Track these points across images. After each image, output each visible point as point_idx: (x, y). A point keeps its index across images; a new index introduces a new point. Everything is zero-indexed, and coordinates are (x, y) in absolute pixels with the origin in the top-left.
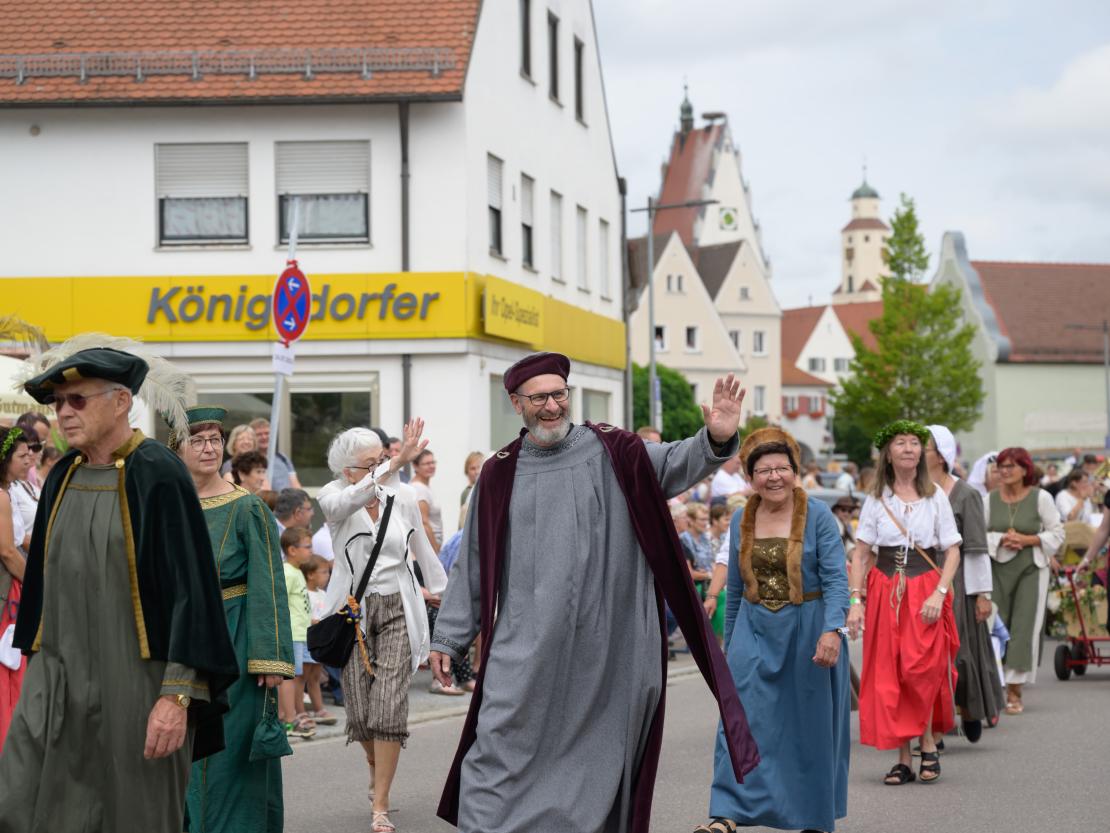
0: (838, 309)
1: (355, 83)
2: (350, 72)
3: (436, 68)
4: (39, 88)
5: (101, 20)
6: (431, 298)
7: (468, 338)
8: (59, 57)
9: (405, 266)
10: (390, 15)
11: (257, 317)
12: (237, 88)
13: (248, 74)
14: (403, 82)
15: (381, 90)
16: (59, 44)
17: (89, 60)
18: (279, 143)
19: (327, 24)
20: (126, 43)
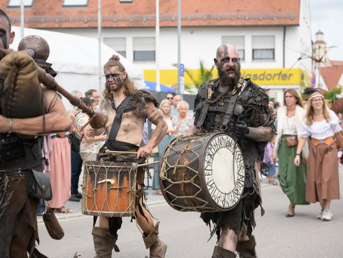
1: (273, 22)
2: (271, 19)
3: (293, 18)
4: (195, 23)
5: (206, 5)
6: (291, 75)
8: (197, 15)
9: (284, 66)
10: (278, 4)
12: (243, 23)
13: (246, 19)
14: (284, 21)
16: (197, 11)
17: (206, 15)
19: (263, 6)
20: (214, 11)
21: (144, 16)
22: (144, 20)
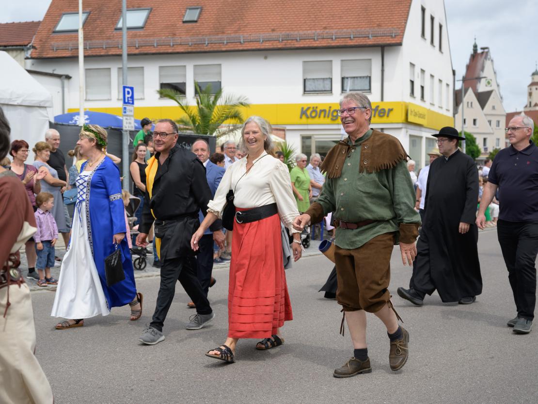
0: (526, 113)
1: (367, 41)
2: (365, 37)
3: (393, 35)
4: (267, 44)
5: (286, 22)
6: (390, 110)
7: (403, 123)
8: (273, 34)
9: (382, 99)
10: (378, 18)
11: (333, 116)
12: (329, 43)
13: (332, 38)
14: (382, 40)
15: (375, 43)
16: (273, 30)
17: (283, 35)
18: (342, 61)
19: (358, 21)
20: (294, 29)
21: (206, 38)
22: (207, 42)
